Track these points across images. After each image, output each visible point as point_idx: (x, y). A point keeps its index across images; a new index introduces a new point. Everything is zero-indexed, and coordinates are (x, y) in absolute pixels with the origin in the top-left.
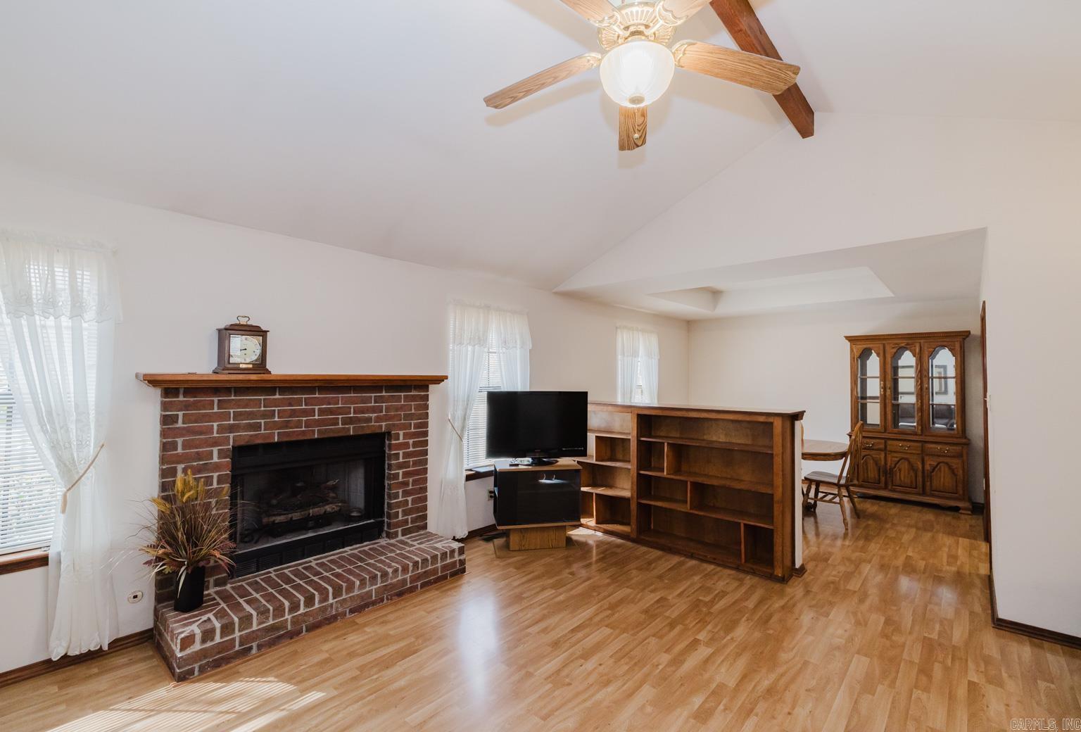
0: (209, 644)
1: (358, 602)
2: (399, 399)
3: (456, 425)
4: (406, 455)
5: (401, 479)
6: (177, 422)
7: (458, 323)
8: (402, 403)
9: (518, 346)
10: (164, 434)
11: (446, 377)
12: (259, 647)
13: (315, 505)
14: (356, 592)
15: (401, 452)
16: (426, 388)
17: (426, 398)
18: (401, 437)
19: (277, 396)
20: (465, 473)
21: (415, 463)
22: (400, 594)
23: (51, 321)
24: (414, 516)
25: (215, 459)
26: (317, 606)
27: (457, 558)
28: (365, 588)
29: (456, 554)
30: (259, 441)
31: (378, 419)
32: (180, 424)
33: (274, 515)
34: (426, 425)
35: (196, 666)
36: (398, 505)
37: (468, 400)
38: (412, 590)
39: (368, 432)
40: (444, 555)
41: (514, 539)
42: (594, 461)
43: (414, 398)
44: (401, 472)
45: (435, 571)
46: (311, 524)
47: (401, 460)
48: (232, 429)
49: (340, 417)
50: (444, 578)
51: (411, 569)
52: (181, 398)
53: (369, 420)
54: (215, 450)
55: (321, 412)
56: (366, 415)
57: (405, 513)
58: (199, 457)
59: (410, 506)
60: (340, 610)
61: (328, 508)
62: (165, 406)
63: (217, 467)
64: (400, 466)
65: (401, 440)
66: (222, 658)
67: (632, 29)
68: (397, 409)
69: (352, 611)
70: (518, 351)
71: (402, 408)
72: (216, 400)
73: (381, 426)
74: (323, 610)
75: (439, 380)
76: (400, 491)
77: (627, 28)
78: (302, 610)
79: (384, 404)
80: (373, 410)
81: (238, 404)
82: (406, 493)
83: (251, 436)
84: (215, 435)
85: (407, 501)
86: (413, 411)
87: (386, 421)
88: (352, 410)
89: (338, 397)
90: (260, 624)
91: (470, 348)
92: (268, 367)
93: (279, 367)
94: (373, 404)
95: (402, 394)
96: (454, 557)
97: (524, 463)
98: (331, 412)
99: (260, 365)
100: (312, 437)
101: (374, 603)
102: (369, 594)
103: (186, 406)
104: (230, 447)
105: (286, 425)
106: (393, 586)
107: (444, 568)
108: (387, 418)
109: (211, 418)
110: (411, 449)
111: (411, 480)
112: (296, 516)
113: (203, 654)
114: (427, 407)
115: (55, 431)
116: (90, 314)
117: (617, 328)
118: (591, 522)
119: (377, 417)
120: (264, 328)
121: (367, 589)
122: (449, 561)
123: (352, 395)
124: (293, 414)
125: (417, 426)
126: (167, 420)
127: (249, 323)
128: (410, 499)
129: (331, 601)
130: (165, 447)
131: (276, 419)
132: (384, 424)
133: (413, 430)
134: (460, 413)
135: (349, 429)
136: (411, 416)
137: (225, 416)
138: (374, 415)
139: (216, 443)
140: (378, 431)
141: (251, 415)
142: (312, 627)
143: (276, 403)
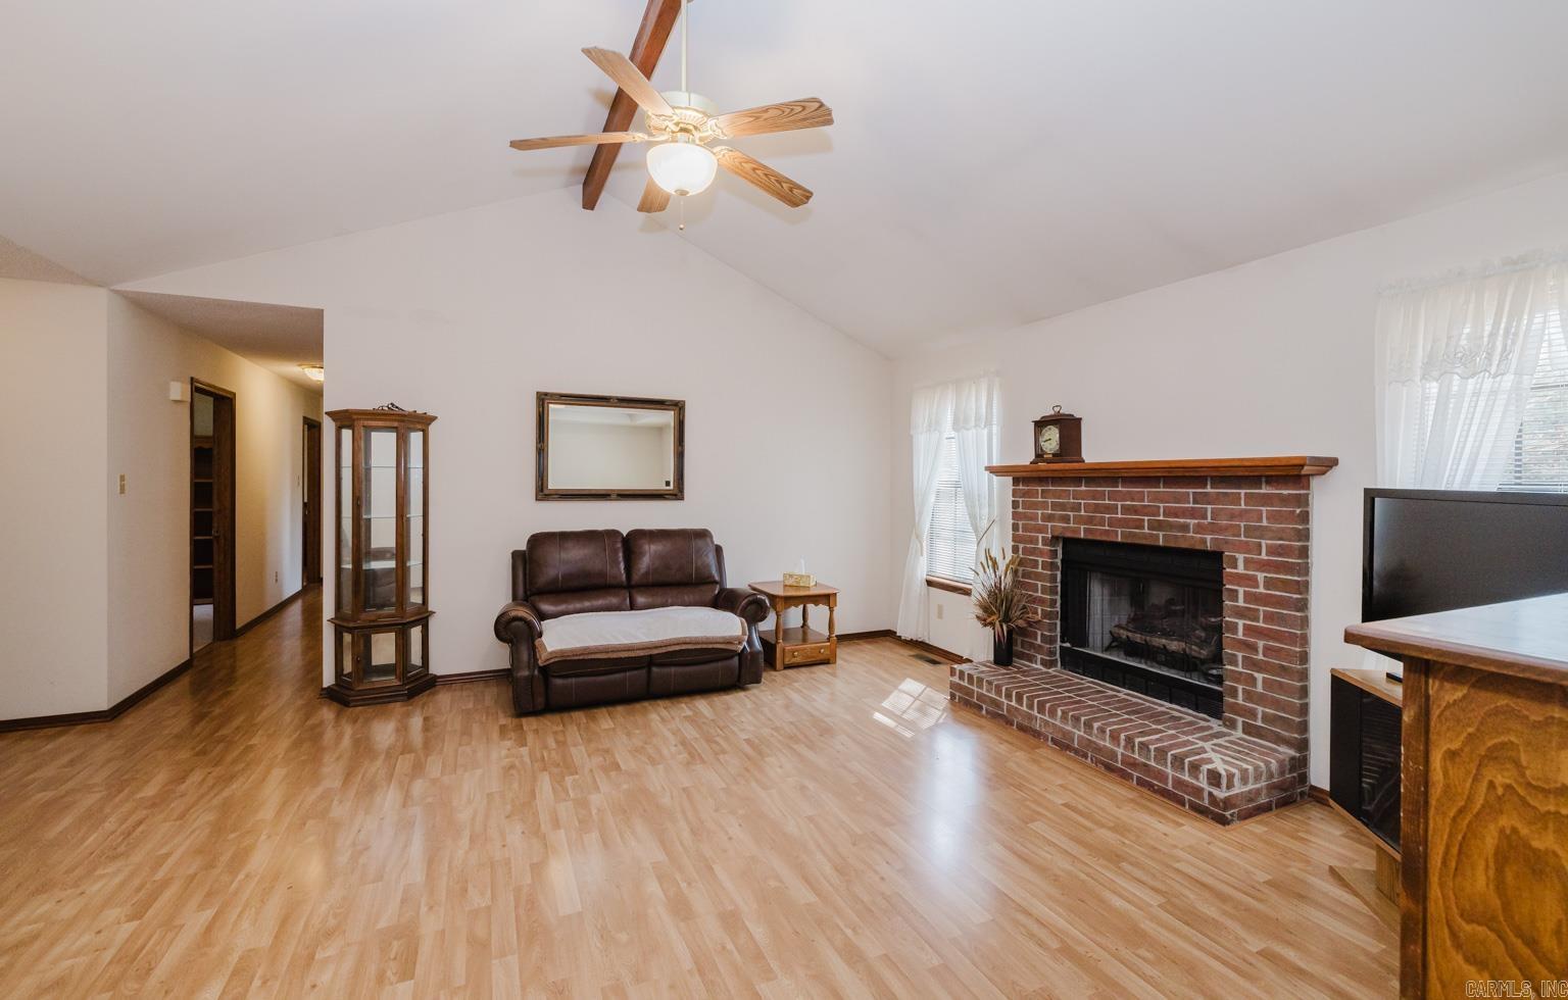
0: (962, 683)
2: (1236, 500)
4: (1251, 598)
5: (1241, 636)
6: (1019, 507)
8: (1243, 507)
10: (1014, 516)
12: (987, 711)
15: (1241, 590)
17: (1303, 501)
18: (1242, 565)
19: (1083, 488)
22: (1109, 767)
24: (1267, 710)
25: (1040, 545)
26: (1025, 708)
31: (1200, 529)
32: (1020, 509)
36: (1236, 676)
38: (1125, 775)
39: (1184, 545)
43: (1266, 500)
44: (1241, 623)
47: (1242, 603)
48: (1050, 518)
49: (1146, 518)
50: (1177, 799)
52: (1022, 486)
53: (1185, 528)
54: (1040, 537)
55: (1125, 509)
56: (1182, 520)
62: (1014, 493)
63: (1041, 553)
64: (1240, 613)
65: (1241, 569)
66: (968, 700)
68: (1232, 516)
69: (1054, 741)
71: (1242, 515)
73: (1205, 540)
75: (1328, 464)
76: (1241, 655)
79: (1209, 507)
80: (1193, 513)
81: (1055, 494)
83: (1064, 528)
84: (1040, 522)
86: (1273, 523)
87: (1213, 532)
88: (1162, 510)
89: (1143, 492)
94: (1191, 505)
95: (1243, 492)
96: (1198, 779)
98: (1135, 510)
100: (1114, 540)
103: (1024, 494)
104: (1050, 535)
105: (1090, 520)
106: (1099, 748)
108: (1213, 529)
109: (1035, 506)
110: (1261, 590)
111: (1264, 645)
114: (1306, 519)
119: (1199, 525)
123: (1162, 490)
124: (1097, 508)
126: (1015, 505)
127: (1061, 412)
128: (1259, 676)
130: (1015, 527)
131: (1082, 513)
132: (1209, 537)
133: (1264, 556)
135: (1158, 537)
136: (1261, 532)
137: (1044, 506)
138: (1192, 522)
139: (1041, 530)
140: (1201, 547)
141: (1063, 507)
142: (1022, 728)
143: (1083, 496)
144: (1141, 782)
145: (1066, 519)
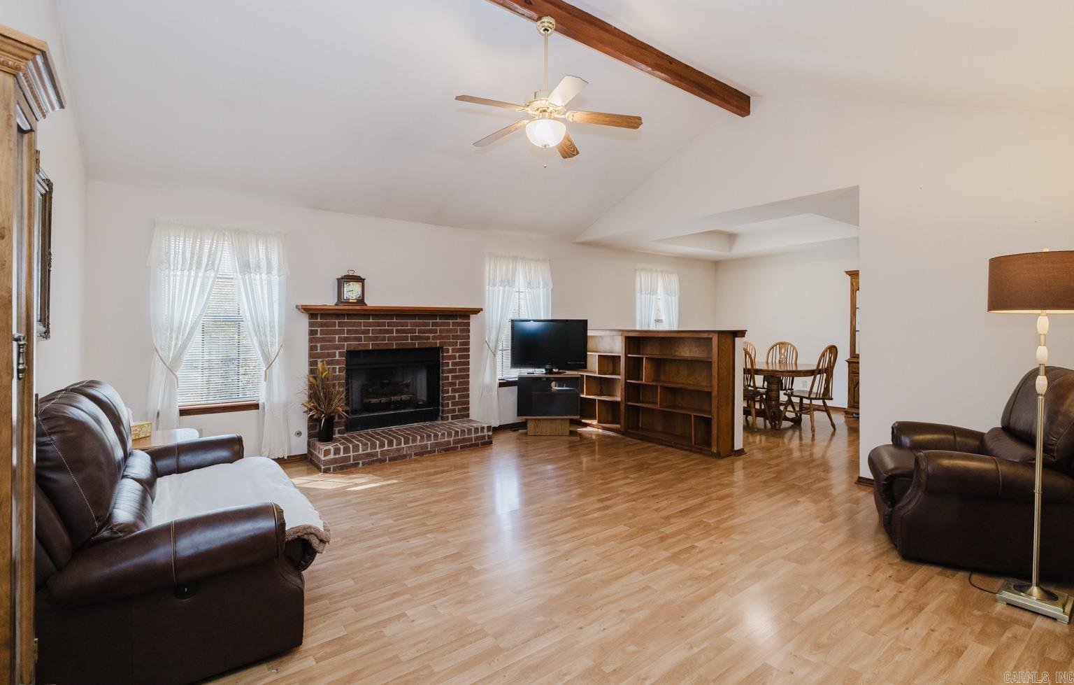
0: (337, 456)
1: (419, 450)
2: (449, 325)
3: (491, 346)
4: (454, 364)
5: (450, 381)
6: (317, 334)
7: (494, 271)
8: (451, 327)
9: (541, 287)
10: (311, 341)
11: (482, 310)
12: (363, 464)
13: (394, 394)
14: (418, 443)
15: (450, 362)
16: (468, 317)
17: (468, 324)
18: (450, 351)
19: (371, 320)
20: (498, 382)
21: (460, 370)
22: (446, 450)
23: (258, 277)
24: (460, 407)
25: (337, 357)
26: (395, 447)
27: (486, 433)
28: (423, 441)
29: (485, 430)
30: (360, 348)
31: (434, 338)
32: (319, 335)
33: (370, 398)
34: (468, 344)
35: (332, 466)
36: (449, 398)
37: (500, 327)
38: (454, 449)
39: (428, 346)
40: (476, 430)
41: (530, 425)
42: (597, 375)
43: (459, 324)
45: (470, 439)
46: (392, 406)
47: (450, 367)
48: (346, 339)
49: (409, 335)
50: (477, 445)
51: (453, 435)
52: (319, 320)
53: (428, 338)
54: (337, 352)
55: (398, 331)
56: (426, 335)
57: (454, 404)
58: (328, 355)
59: (457, 399)
60: (408, 452)
61: (404, 397)
62: (311, 325)
63: (338, 362)
64: (451, 371)
65: (450, 353)
66: (344, 466)
67: (541, 109)
68: (448, 331)
69: (416, 454)
70: (541, 290)
71: (451, 331)
72: (337, 321)
73: (436, 343)
74: (398, 450)
75: (476, 311)
76: (450, 389)
77: (538, 109)
78: (386, 448)
79: (438, 328)
80: (431, 332)
81: (349, 325)
82: (454, 391)
83: (357, 345)
84: (337, 343)
85: (455, 396)
86: (459, 334)
87: (440, 339)
88: (417, 331)
89: (408, 322)
90: (363, 450)
91: (501, 288)
92: (366, 301)
93: (372, 302)
94: (431, 328)
95: (451, 321)
96: (483, 432)
97: (539, 372)
98: (404, 331)
99: (361, 301)
100: (392, 348)
101: (429, 452)
102: (426, 446)
103: (322, 325)
104: (345, 350)
105: (376, 339)
106: (441, 444)
107: (477, 438)
108: (440, 337)
110: (457, 360)
111: (457, 382)
112: (384, 400)
113: (334, 461)
114: (469, 331)
115: (261, 336)
116: (275, 272)
117: (636, 270)
118: (595, 422)
120: (362, 277)
121: (425, 443)
122: (480, 434)
123: (417, 321)
124: (381, 331)
125: (462, 344)
126: (312, 333)
127: (355, 274)
128: (457, 395)
129: (403, 446)
130: (312, 348)
131: (371, 335)
132: (438, 341)
133: (458, 347)
134: (493, 337)
135: (415, 344)
136: (457, 337)
137: (342, 332)
138: (431, 335)
139: (337, 348)
140: (434, 346)
141: (356, 332)
142: (392, 459)
143: (370, 325)
144: (462, 447)
145: (359, 339)
